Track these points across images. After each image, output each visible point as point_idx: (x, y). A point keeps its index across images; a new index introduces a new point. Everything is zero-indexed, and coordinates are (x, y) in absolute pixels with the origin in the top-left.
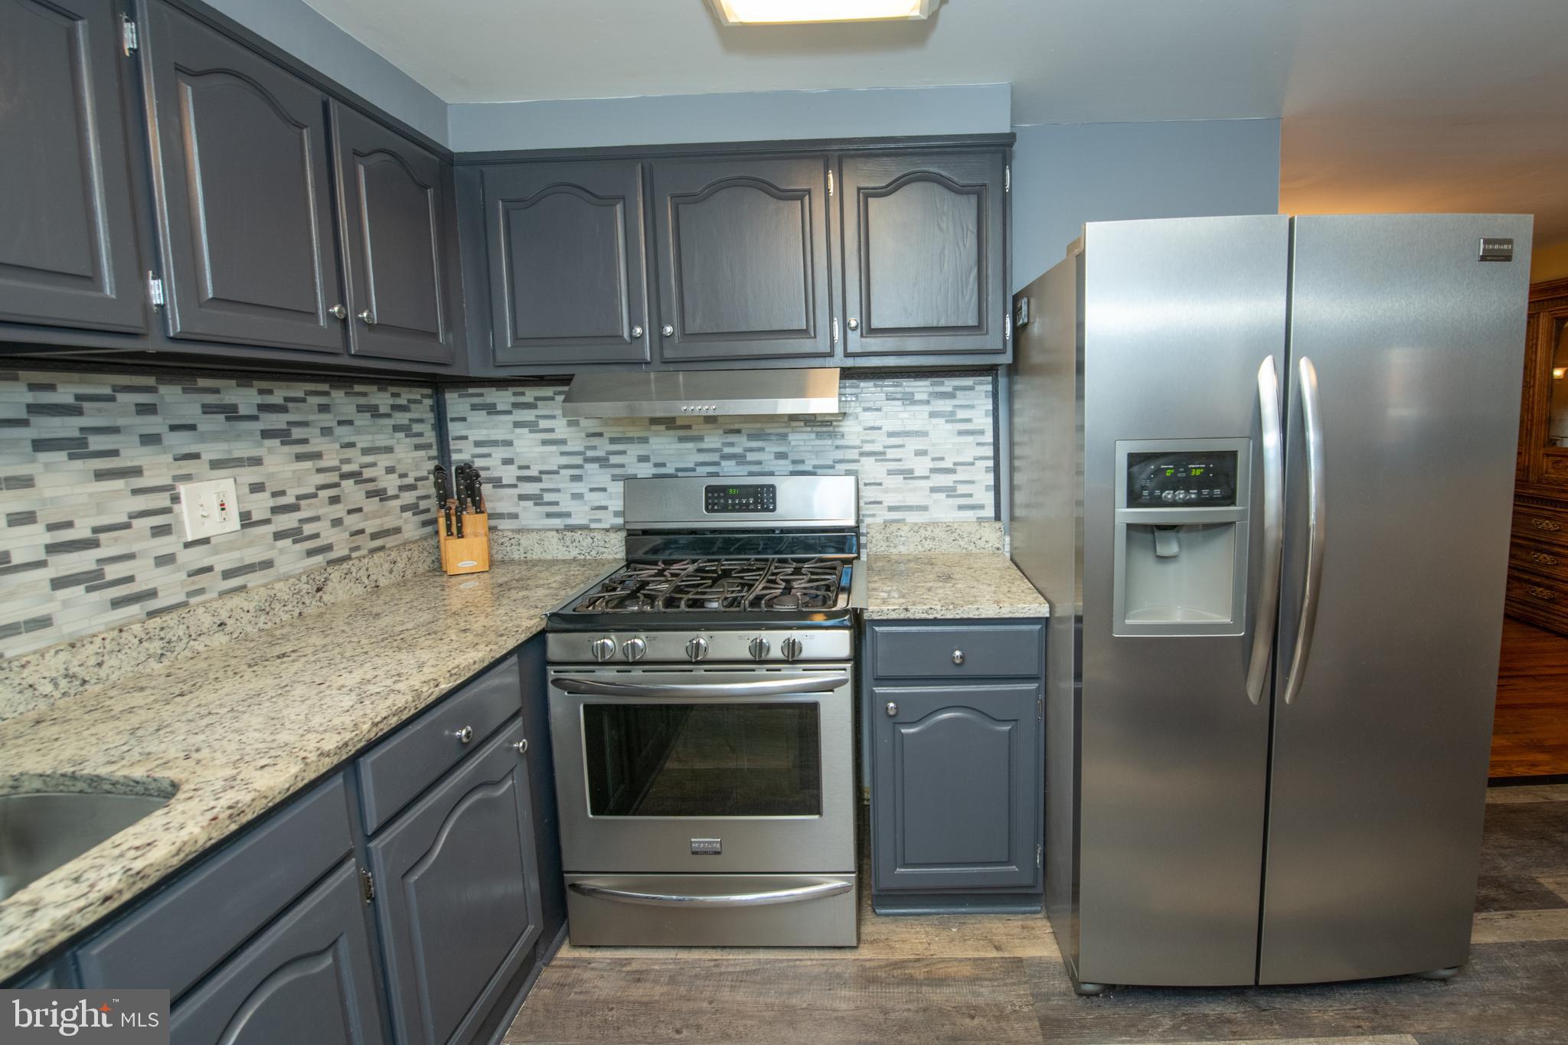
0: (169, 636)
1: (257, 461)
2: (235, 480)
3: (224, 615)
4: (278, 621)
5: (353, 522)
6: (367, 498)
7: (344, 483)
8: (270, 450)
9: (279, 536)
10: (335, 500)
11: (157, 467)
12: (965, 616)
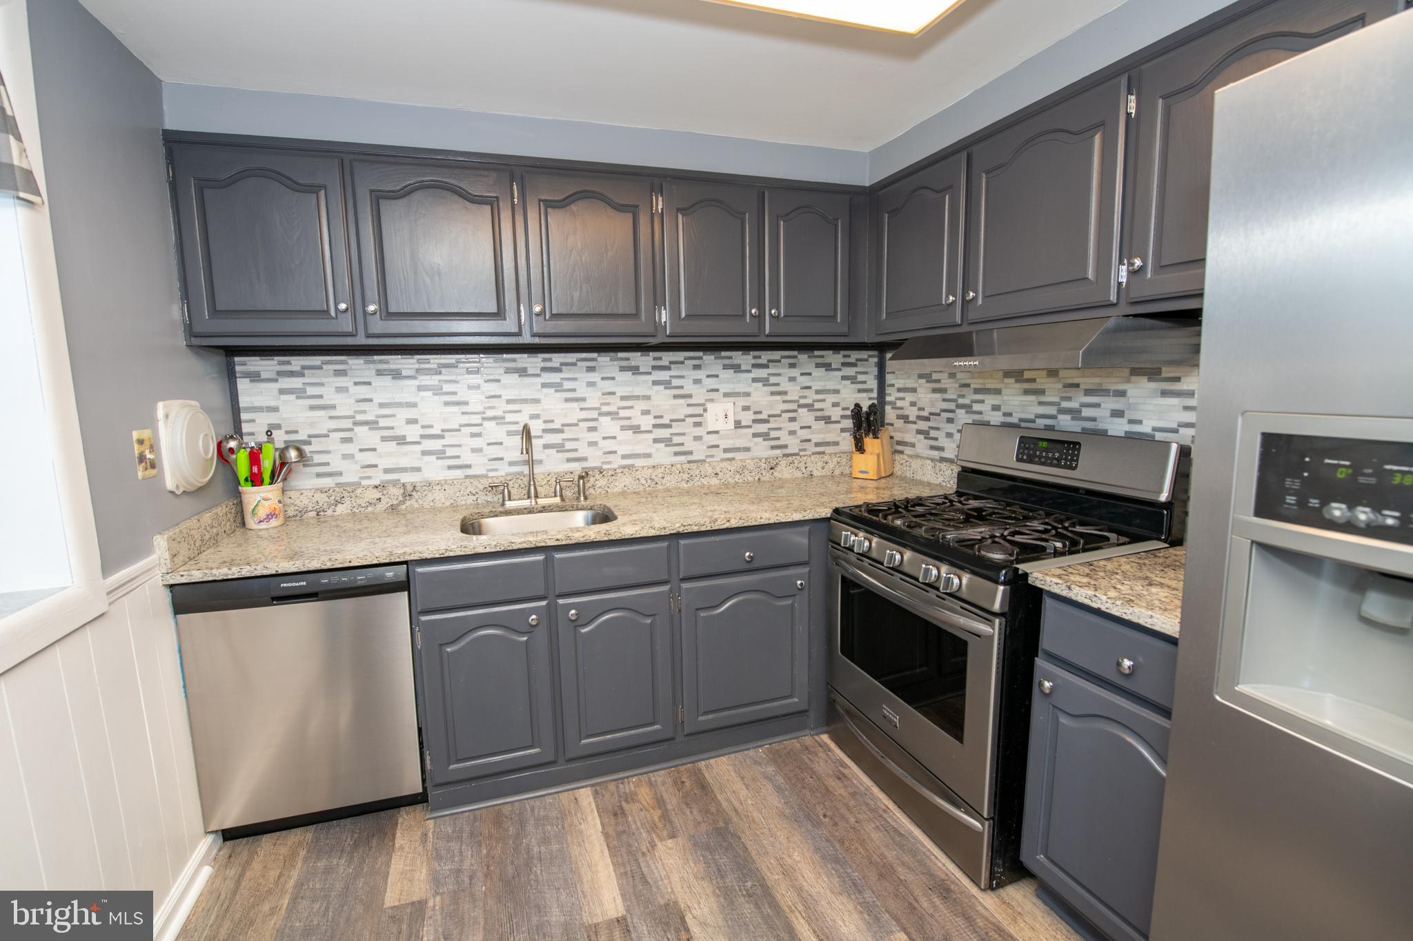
0: (692, 473)
1: (748, 394)
2: (734, 403)
3: (718, 470)
4: (746, 480)
5: (804, 434)
6: (816, 420)
7: (800, 410)
8: (756, 389)
9: (755, 435)
10: (792, 420)
11: (699, 394)
12: (1135, 620)
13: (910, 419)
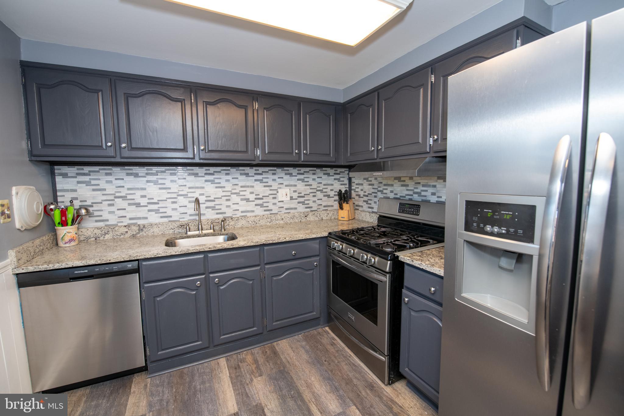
0: (272, 219)
1: (295, 186)
2: (290, 189)
3: (283, 217)
4: (295, 221)
5: (319, 202)
6: (324, 196)
7: (317, 192)
8: (299, 183)
9: (299, 203)
10: (314, 196)
11: (275, 185)
12: (434, 272)
13: (361, 196)
